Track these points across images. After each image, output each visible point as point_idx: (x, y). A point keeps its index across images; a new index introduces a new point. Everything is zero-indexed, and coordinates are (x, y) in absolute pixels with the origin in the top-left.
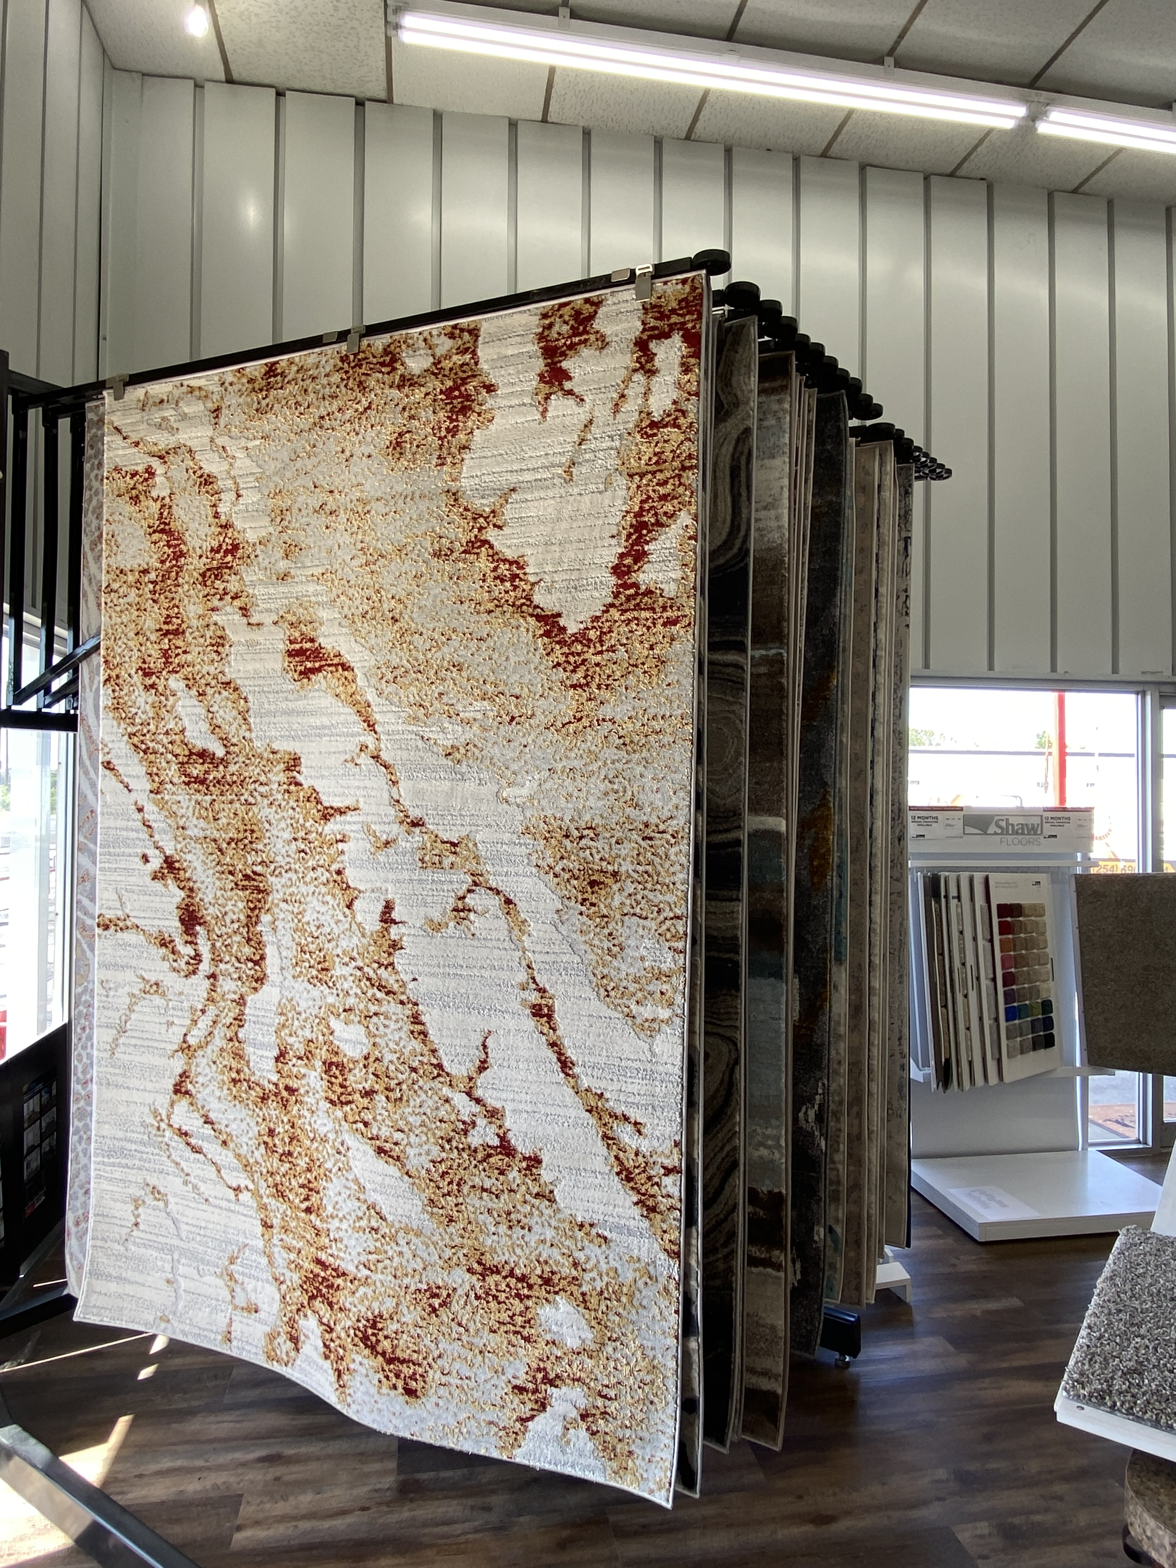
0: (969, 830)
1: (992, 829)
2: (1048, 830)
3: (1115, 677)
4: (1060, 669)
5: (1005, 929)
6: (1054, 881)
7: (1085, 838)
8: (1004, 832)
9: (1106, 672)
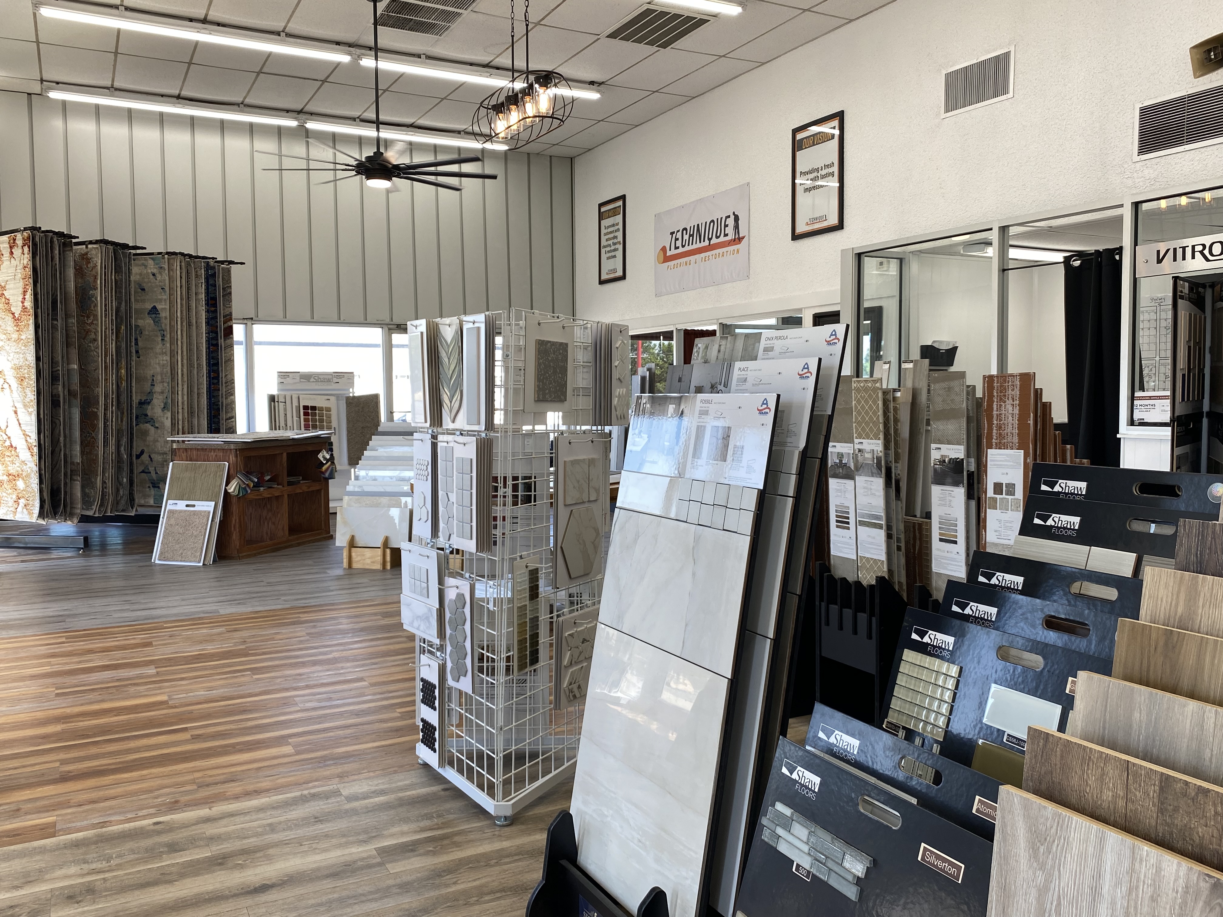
0: (302, 380)
1: (312, 380)
2: (335, 380)
3: (366, 322)
4: (342, 319)
5: (306, 414)
6: (338, 400)
7: (352, 384)
8: (317, 381)
9: (362, 320)
